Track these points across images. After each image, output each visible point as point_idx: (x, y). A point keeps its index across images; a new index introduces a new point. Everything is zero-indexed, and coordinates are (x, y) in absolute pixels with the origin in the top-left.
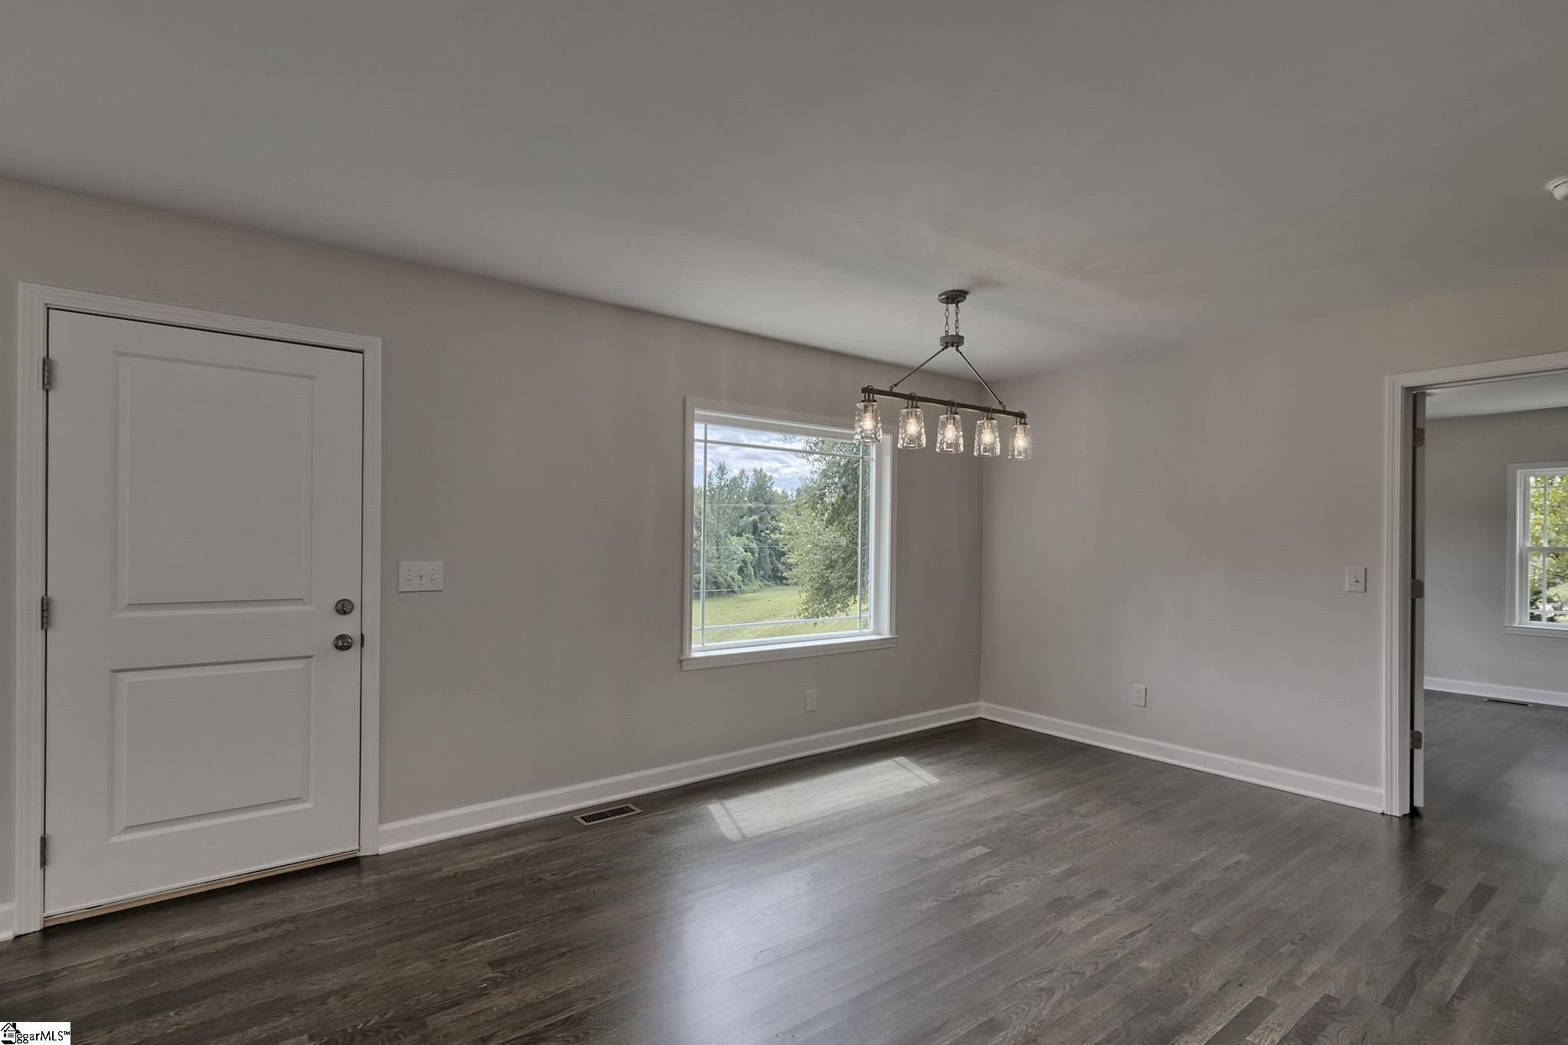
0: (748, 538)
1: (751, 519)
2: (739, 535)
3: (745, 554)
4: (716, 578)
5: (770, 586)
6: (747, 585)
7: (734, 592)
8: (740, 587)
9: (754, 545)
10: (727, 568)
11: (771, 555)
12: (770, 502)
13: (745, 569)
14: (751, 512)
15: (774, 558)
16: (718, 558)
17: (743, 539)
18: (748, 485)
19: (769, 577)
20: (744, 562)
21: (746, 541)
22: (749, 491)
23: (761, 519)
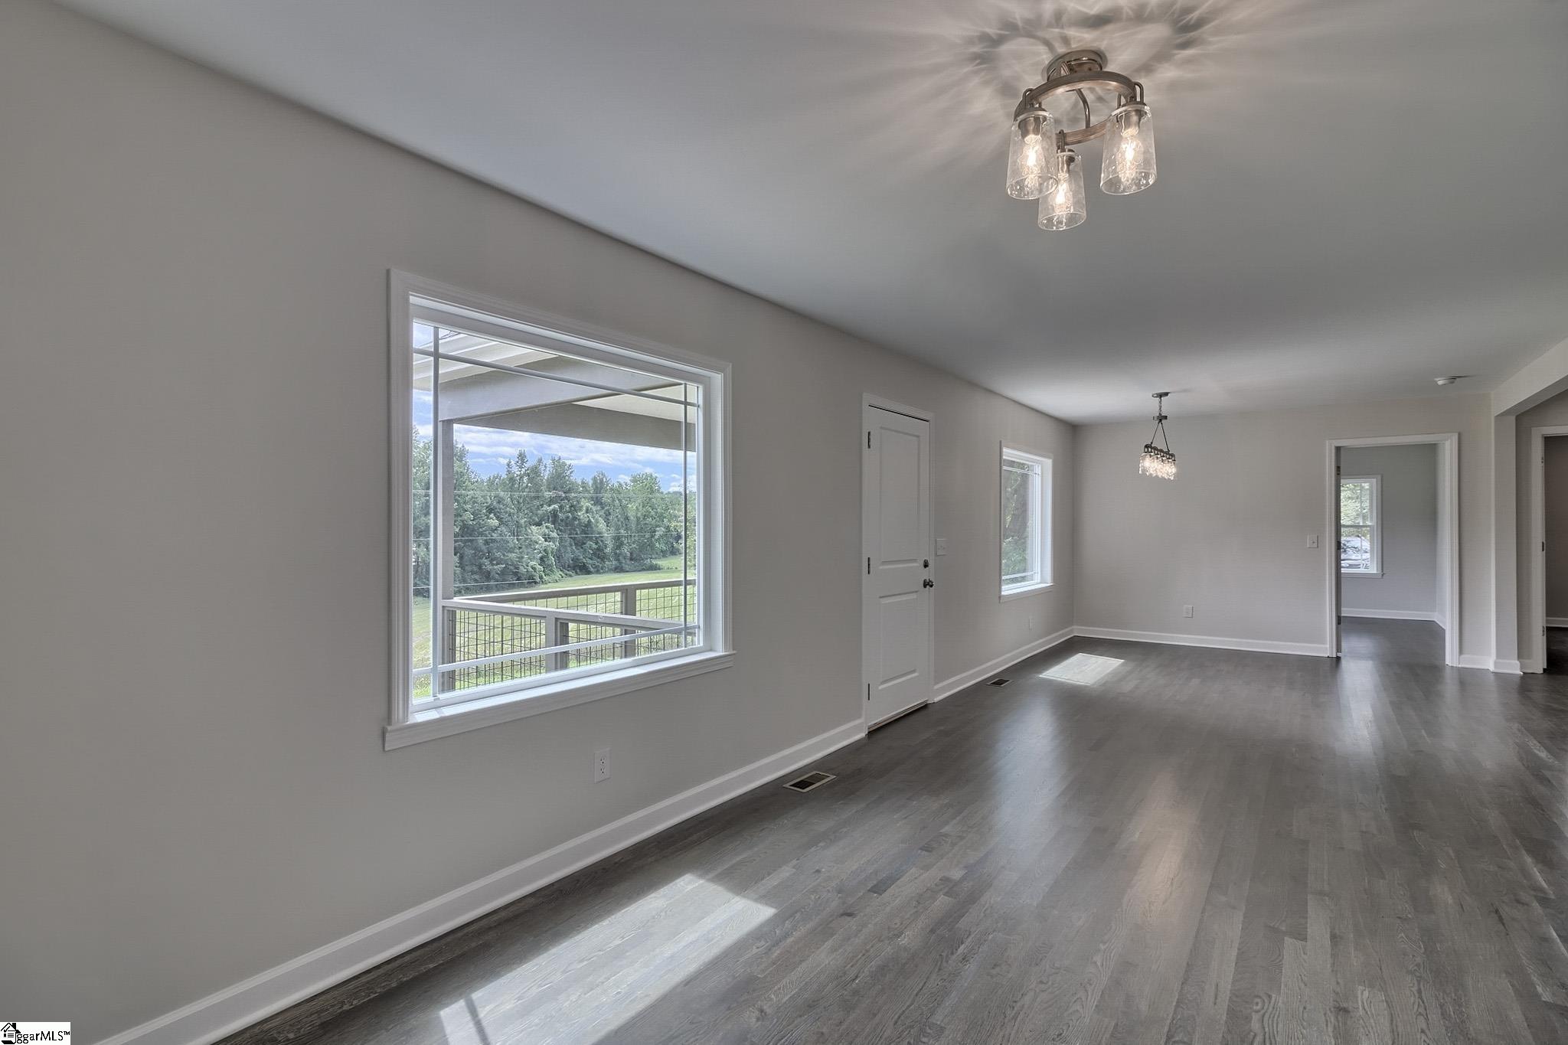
0: (547, 527)
1: (552, 507)
2: (539, 524)
3: (547, 543)
4: (517, 568)
5: (571, 576)
6: (548, 575)
7: (536, 583)
8: (541, 577)
9: (554, 535)
10: (529, 558)
11: (571, 545)
12: (569, 491)
13: (545, 559)
14: (551, 502)
15: (574, 548)
16: (520, 548)
17: (544, 529)
18: (546, 475)
19: (569, 566)
20: (545, 550)
21: (546, 530)
22: (547, 480)
23: (561, 507)
